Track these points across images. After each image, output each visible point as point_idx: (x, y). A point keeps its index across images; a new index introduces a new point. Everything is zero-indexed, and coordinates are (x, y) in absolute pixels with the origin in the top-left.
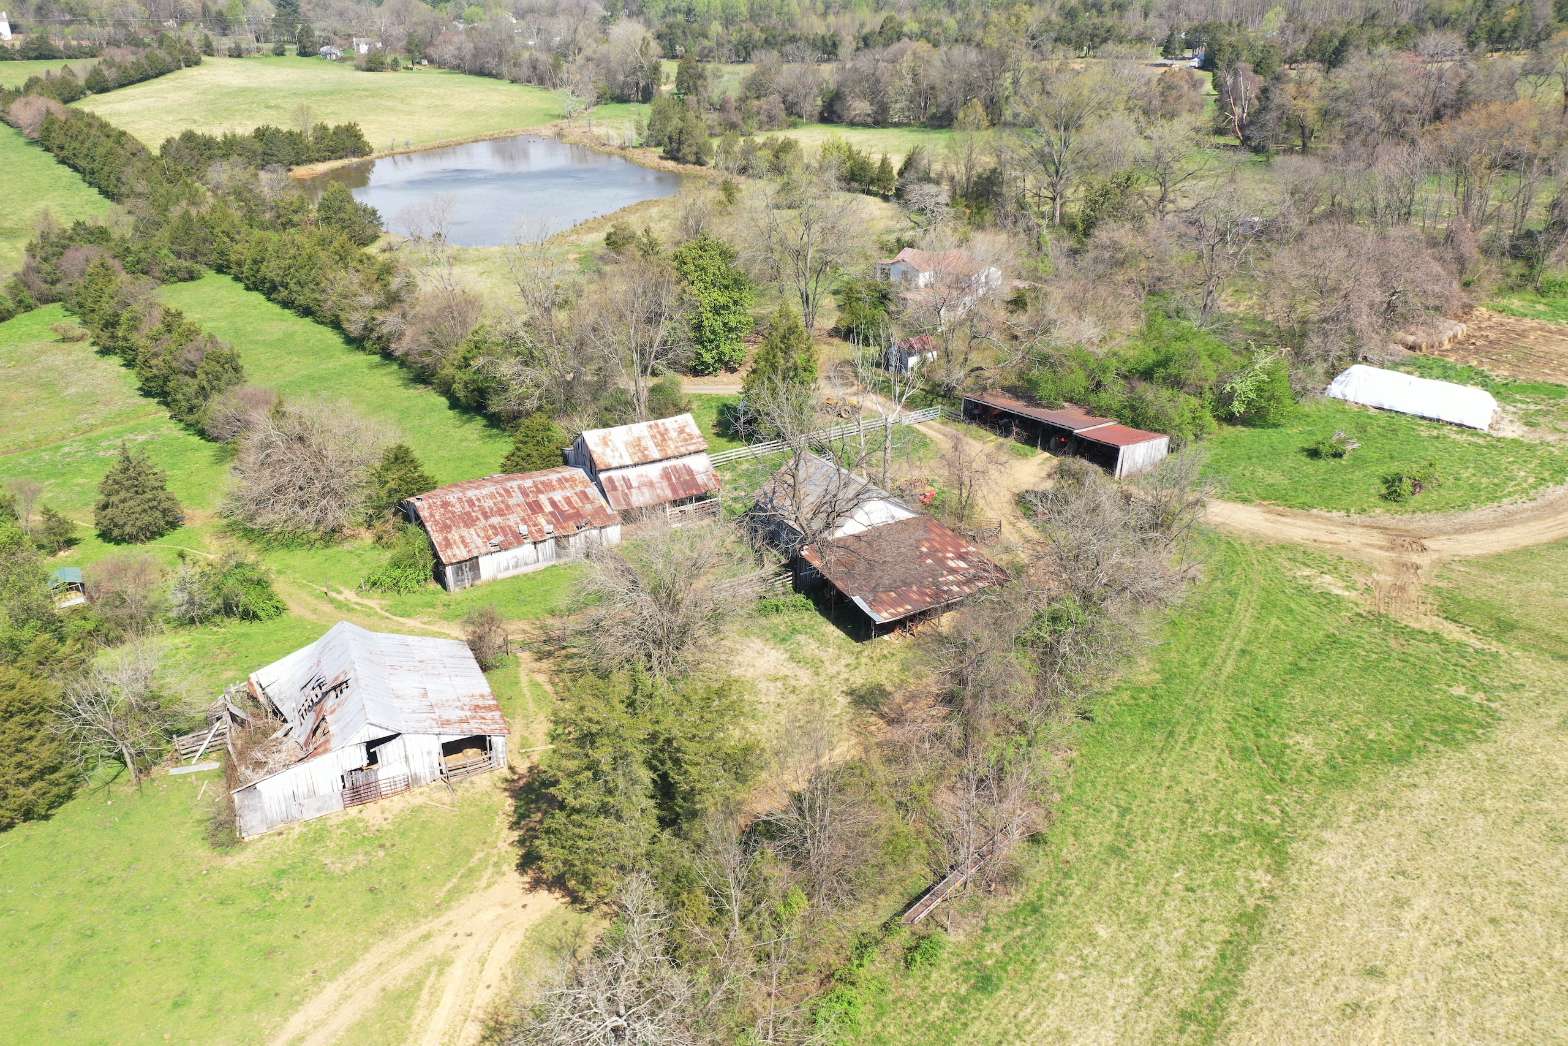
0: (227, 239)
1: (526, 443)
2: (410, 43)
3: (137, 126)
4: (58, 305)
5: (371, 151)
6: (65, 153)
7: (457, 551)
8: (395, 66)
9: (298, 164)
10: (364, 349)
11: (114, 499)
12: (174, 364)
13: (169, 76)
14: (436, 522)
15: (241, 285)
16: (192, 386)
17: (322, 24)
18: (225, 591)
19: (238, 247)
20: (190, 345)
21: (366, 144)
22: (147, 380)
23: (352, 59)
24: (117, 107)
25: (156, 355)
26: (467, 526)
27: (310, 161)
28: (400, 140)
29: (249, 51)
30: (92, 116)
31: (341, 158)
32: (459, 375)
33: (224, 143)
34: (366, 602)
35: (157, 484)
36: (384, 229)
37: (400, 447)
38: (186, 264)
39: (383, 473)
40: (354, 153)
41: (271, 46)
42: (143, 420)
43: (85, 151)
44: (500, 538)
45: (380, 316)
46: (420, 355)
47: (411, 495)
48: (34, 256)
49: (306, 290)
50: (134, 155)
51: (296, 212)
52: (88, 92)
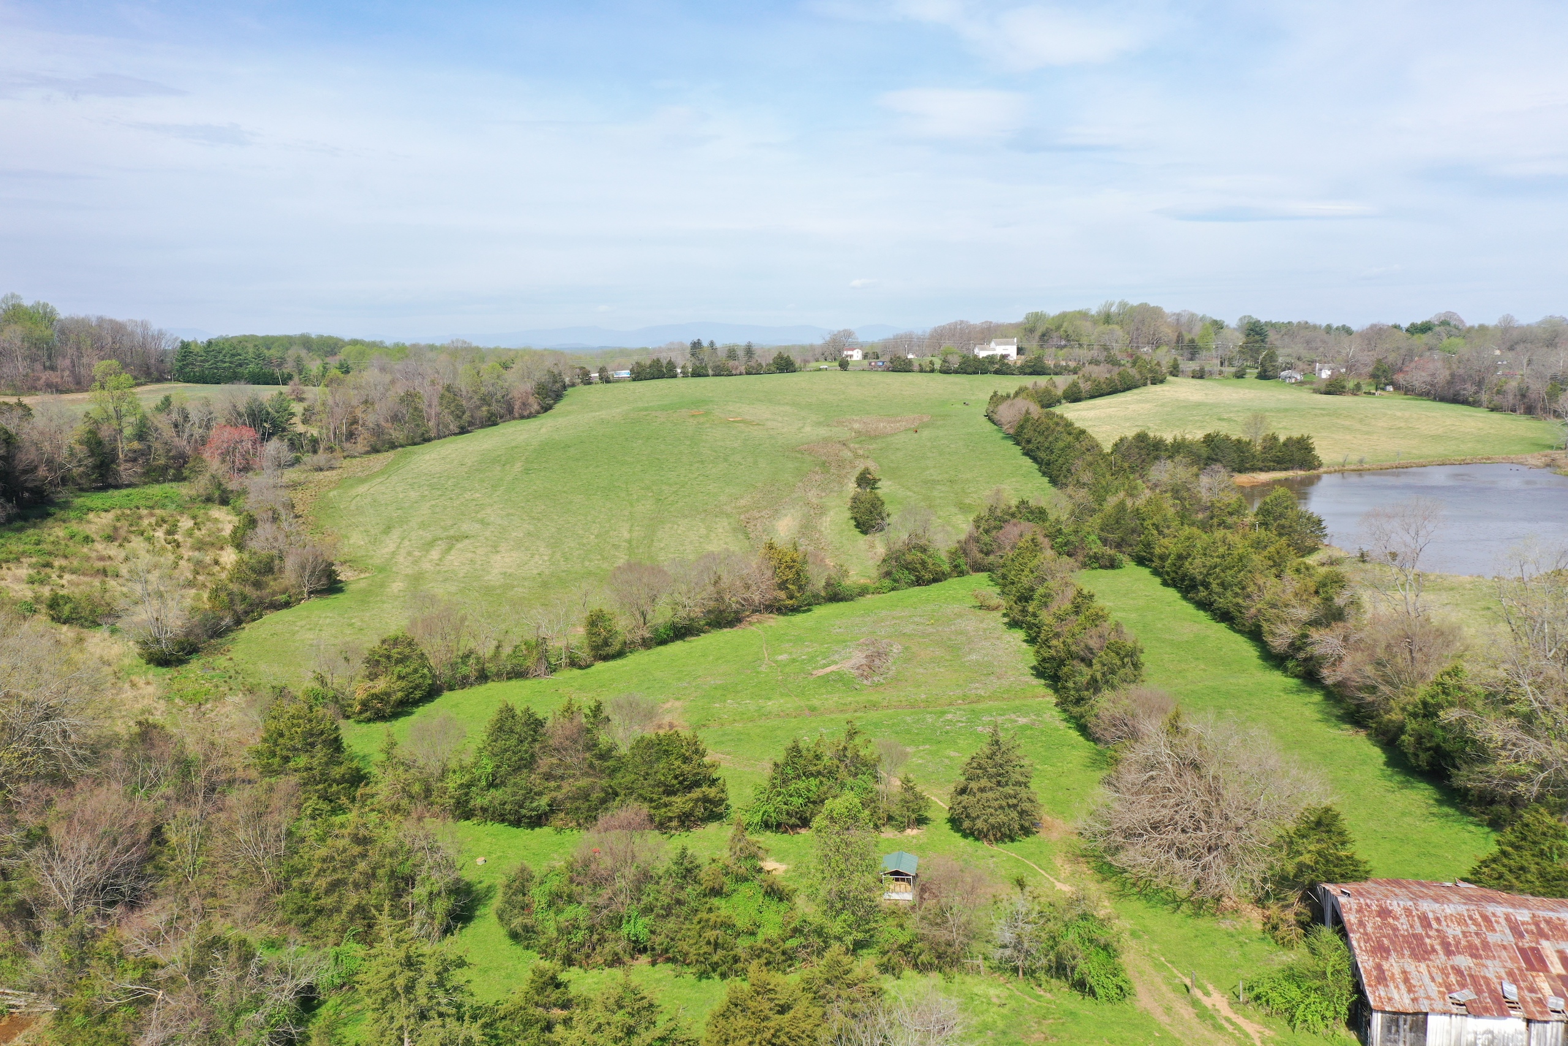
0: (1155, 532)
1: (1517, 848)
2: (1377, 369)
3: (1096, 429)
4: (986, 574)
5: (1320, 465)
6: (1030, 446)
7: (1396, 996)
8: (1356, 390)
9: (1240, 472)
10: (1285, 670)
11: (974, 785)
12: (1073, 648)
13: (1135, 391)
14: (1367, 937)
15: (1158, 580)
16: (1085, 674)
17: (1288, 351)
18: (1061, 947)
19: (1165, 541)
20: (1094, 631)
21: (1316, 458)
22: (1044, 660)
23: (1311, 383)
24: (1084, 413)
25: (1057, 635)
26: (1415, 956)
27: (1253, 469)
28: (1354, 457)
29: (1211, 373)
30: (1062, 417)
31: (1286, 469)
32: (1412, 725)
33: (1173, 445)
34: (1240, 1020)
35: (1022, 779)
36: (1326, 542)
37: (1327, 810)
38: (1109, 551)
39: (1296, 839)
40: (1301, 467)
41: (1233, 370)
42: (1030, 702)
43: (1046, 444)
44: (1466, 995)
45: (1315, 634)
46: (1359, 689)
47: (1329, 881)
48: (978, 527)
49: (1229, 594)
50: (1088, 450)
51: (1231, 514)
52: (1063, 401)
